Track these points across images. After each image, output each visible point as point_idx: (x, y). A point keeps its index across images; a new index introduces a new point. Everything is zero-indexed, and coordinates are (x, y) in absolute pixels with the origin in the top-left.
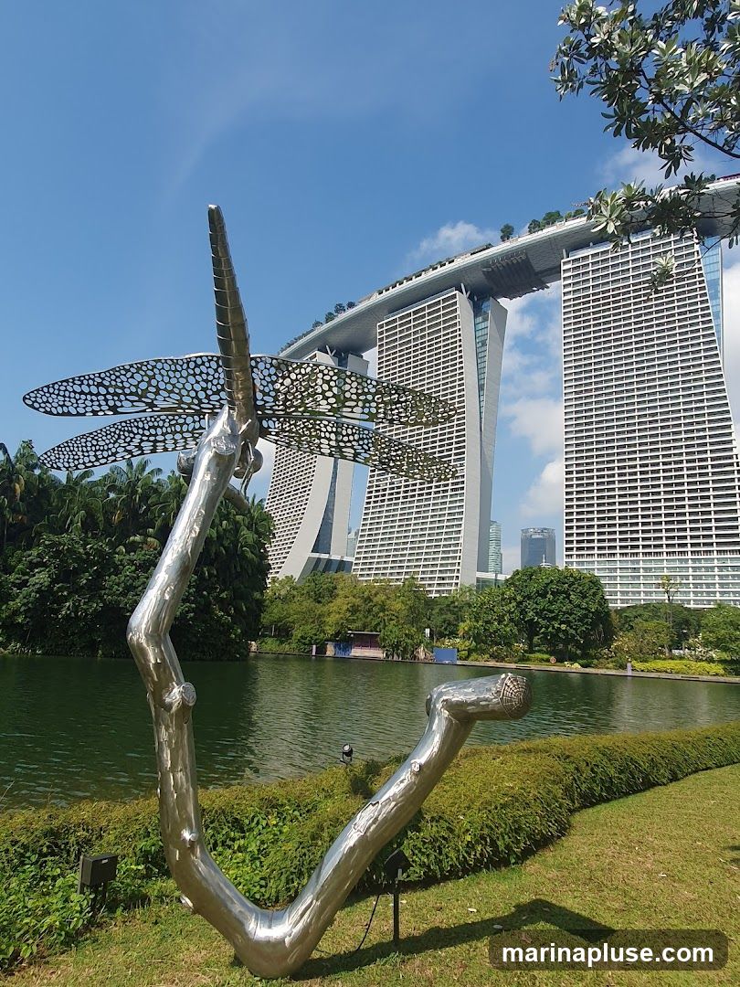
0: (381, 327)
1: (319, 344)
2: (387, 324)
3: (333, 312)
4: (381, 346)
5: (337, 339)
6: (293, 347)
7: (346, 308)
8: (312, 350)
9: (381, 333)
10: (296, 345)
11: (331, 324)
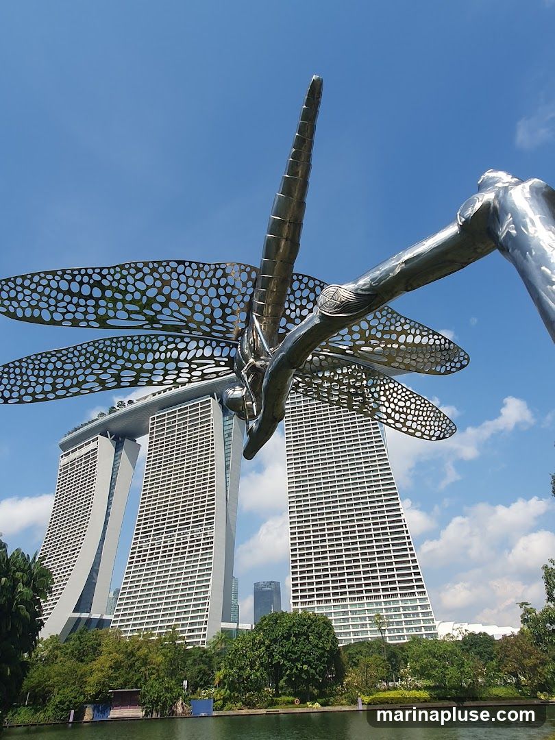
0: (153, 419)
1: (102, 429)
2: (158, 417)
3: (116, 406)
4: (152, 433)
5: (116, 427)
6: (79, 431)
7: (126, 404)
8: (95, 435)
9: (153, 424)
10: (81, 430)
11: (112, 415)
